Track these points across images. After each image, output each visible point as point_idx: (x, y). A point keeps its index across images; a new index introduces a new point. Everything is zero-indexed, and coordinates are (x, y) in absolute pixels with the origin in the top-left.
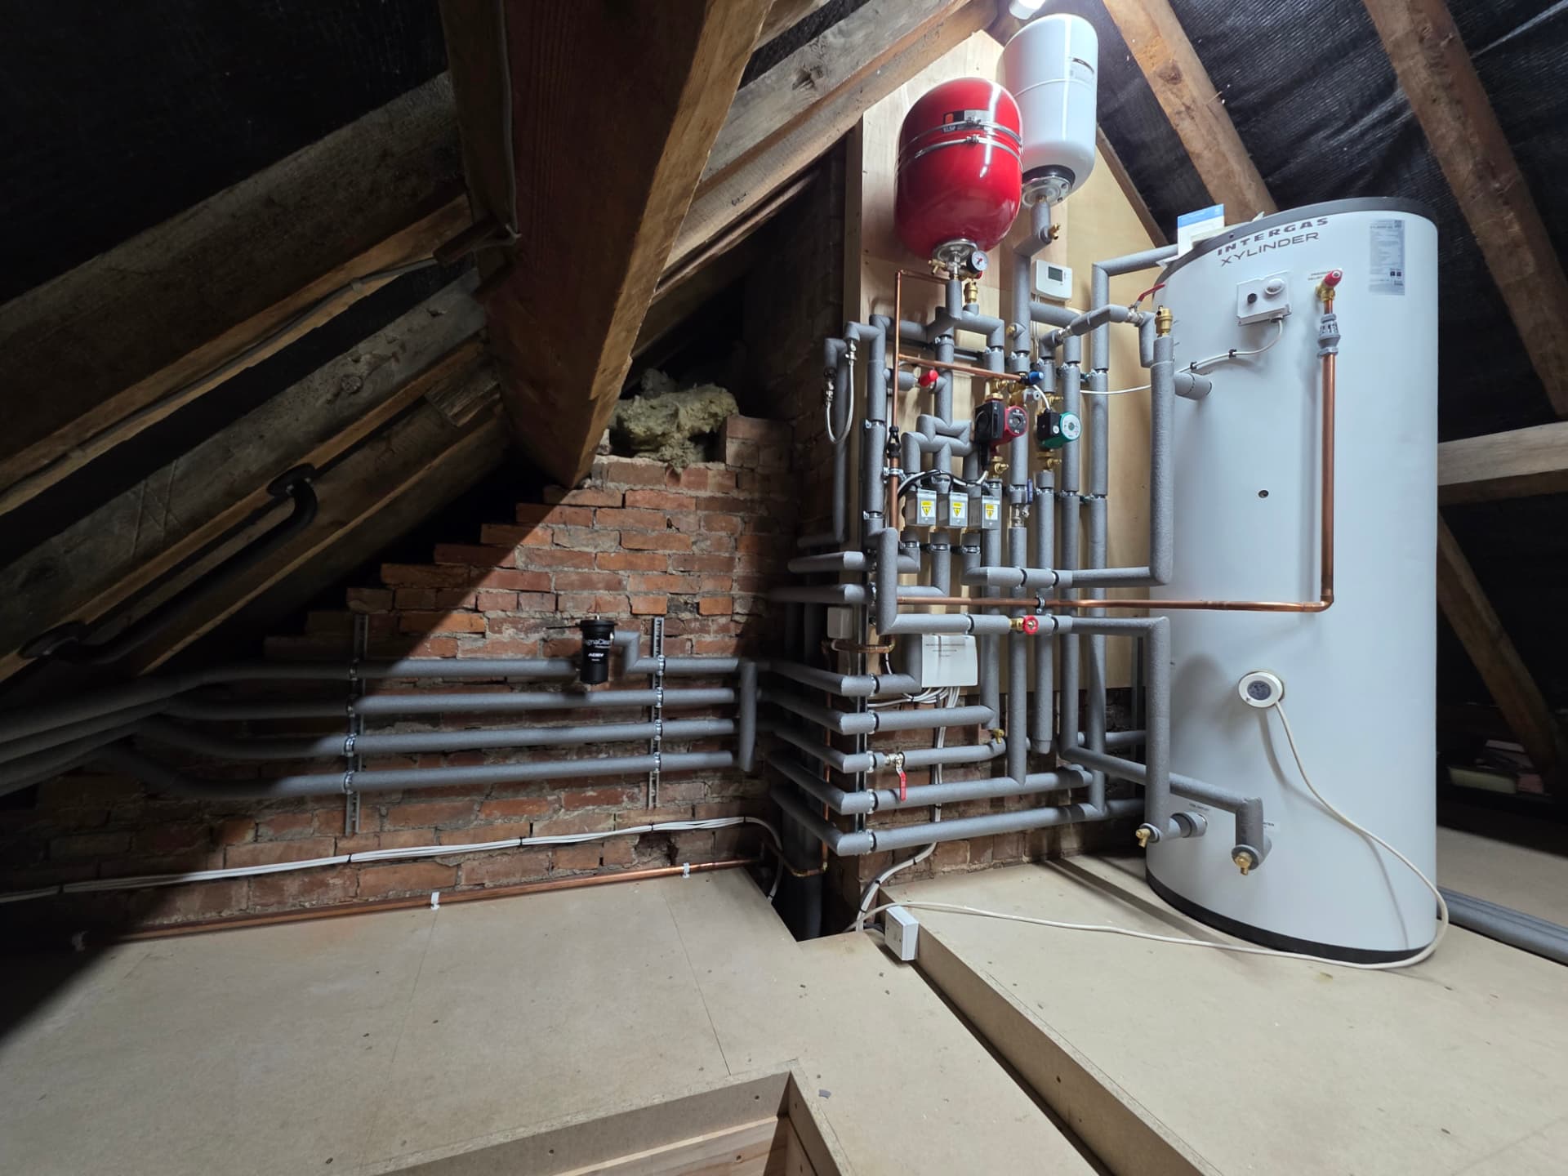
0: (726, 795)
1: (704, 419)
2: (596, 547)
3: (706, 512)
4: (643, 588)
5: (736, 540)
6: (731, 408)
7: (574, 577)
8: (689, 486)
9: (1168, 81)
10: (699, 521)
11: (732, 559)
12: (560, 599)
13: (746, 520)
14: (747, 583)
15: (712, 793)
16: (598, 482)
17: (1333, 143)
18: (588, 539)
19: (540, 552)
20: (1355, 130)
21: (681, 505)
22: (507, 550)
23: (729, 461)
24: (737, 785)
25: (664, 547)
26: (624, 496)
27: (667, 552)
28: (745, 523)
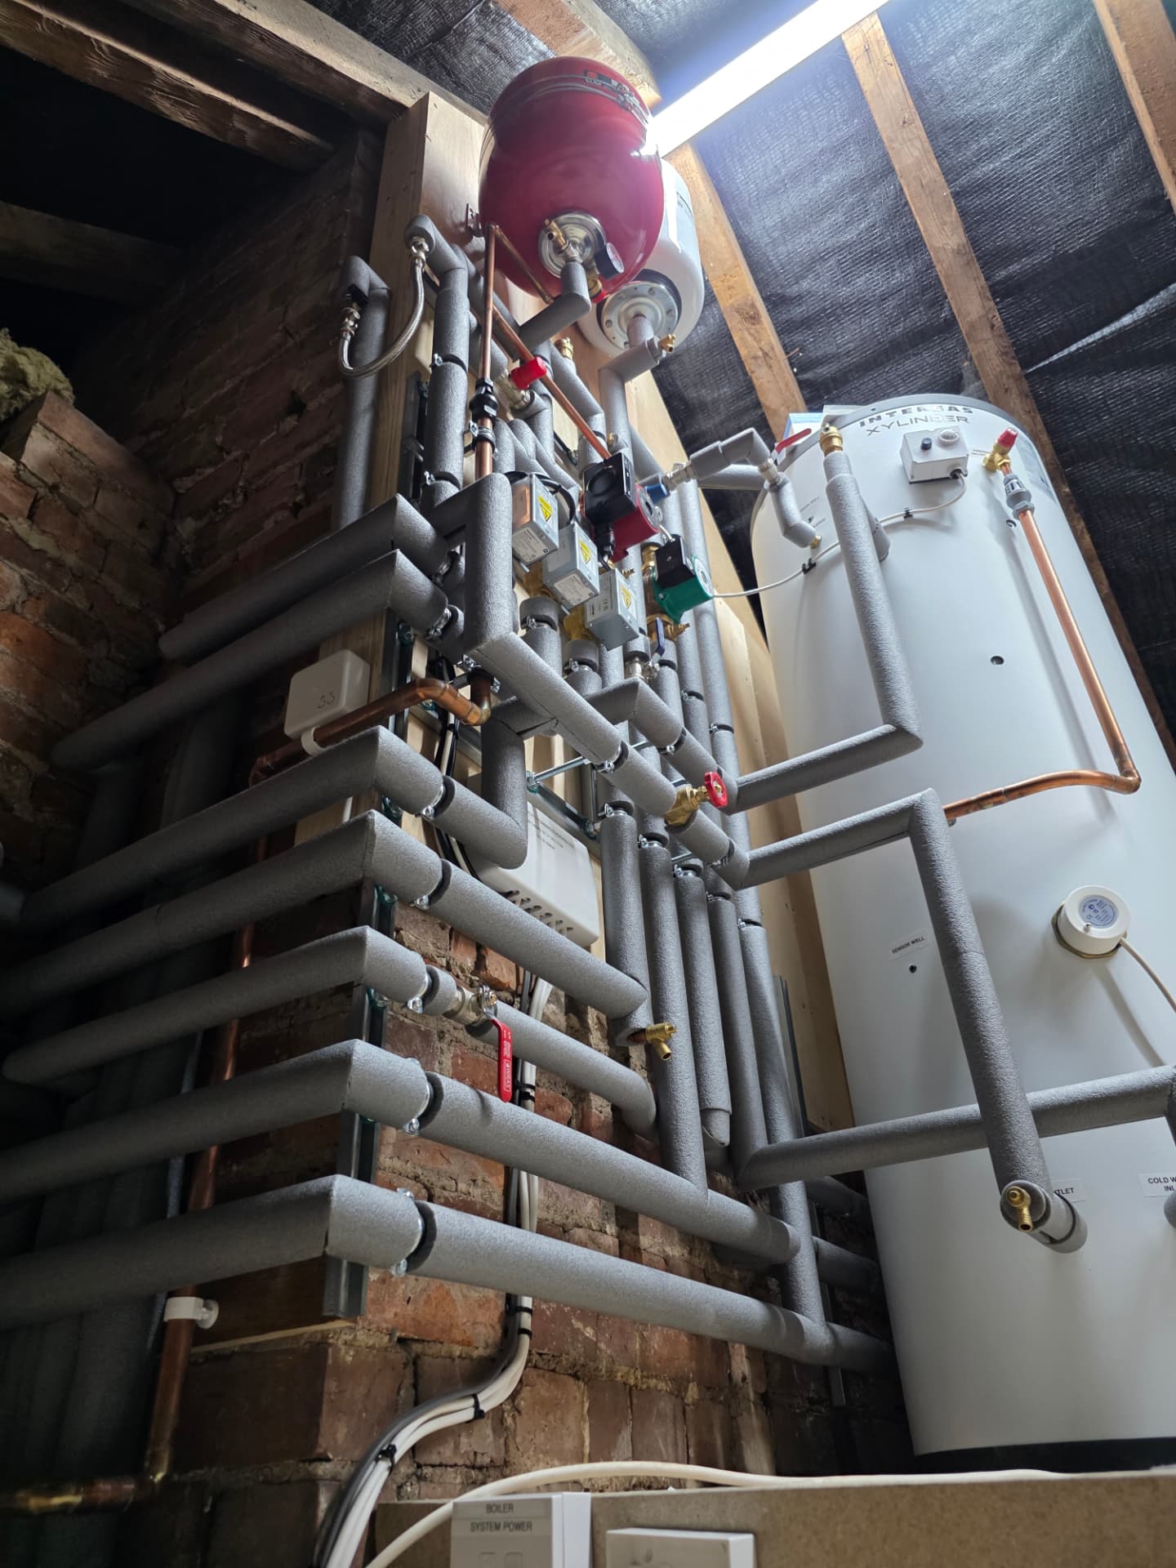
6: (58, 388)
9: (746, 319)
13: (32, 588)
23: (31, 464)
28: (30, 594)
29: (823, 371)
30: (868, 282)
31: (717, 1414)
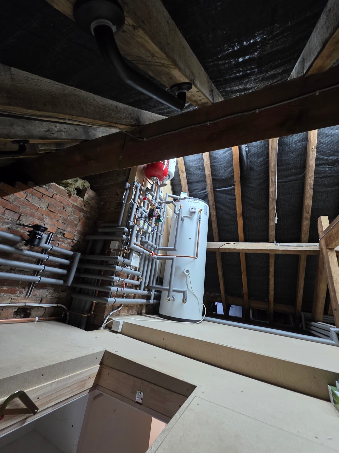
0: (54, 296)
1: (81, 185)
2: (39, 206)
3: (75, 209)
4: (50, 223)
5: (80, 219)
6: (89, 186)
7: (29, 212)
8: (72, 200)
9: (182, 172)
10: (72, 211)
11: (77, 224)
12: (21, 216)
13: (84, 215)
14: (79, 232)
15: (49, 295)
16: (47, 188)
17: (198, 192)
18: (38, 202)
19: (19, 199)
20: (201, 192)
21: (68, 204)
22: (8, 194)
23: (85, 199)
24: (57, 293)
25: (60, 214)
26: (53, 195)
27: (61, 215)
28: (84, 216)
29: (191, 181)
30: (198, 172)
31: (140, 308)
